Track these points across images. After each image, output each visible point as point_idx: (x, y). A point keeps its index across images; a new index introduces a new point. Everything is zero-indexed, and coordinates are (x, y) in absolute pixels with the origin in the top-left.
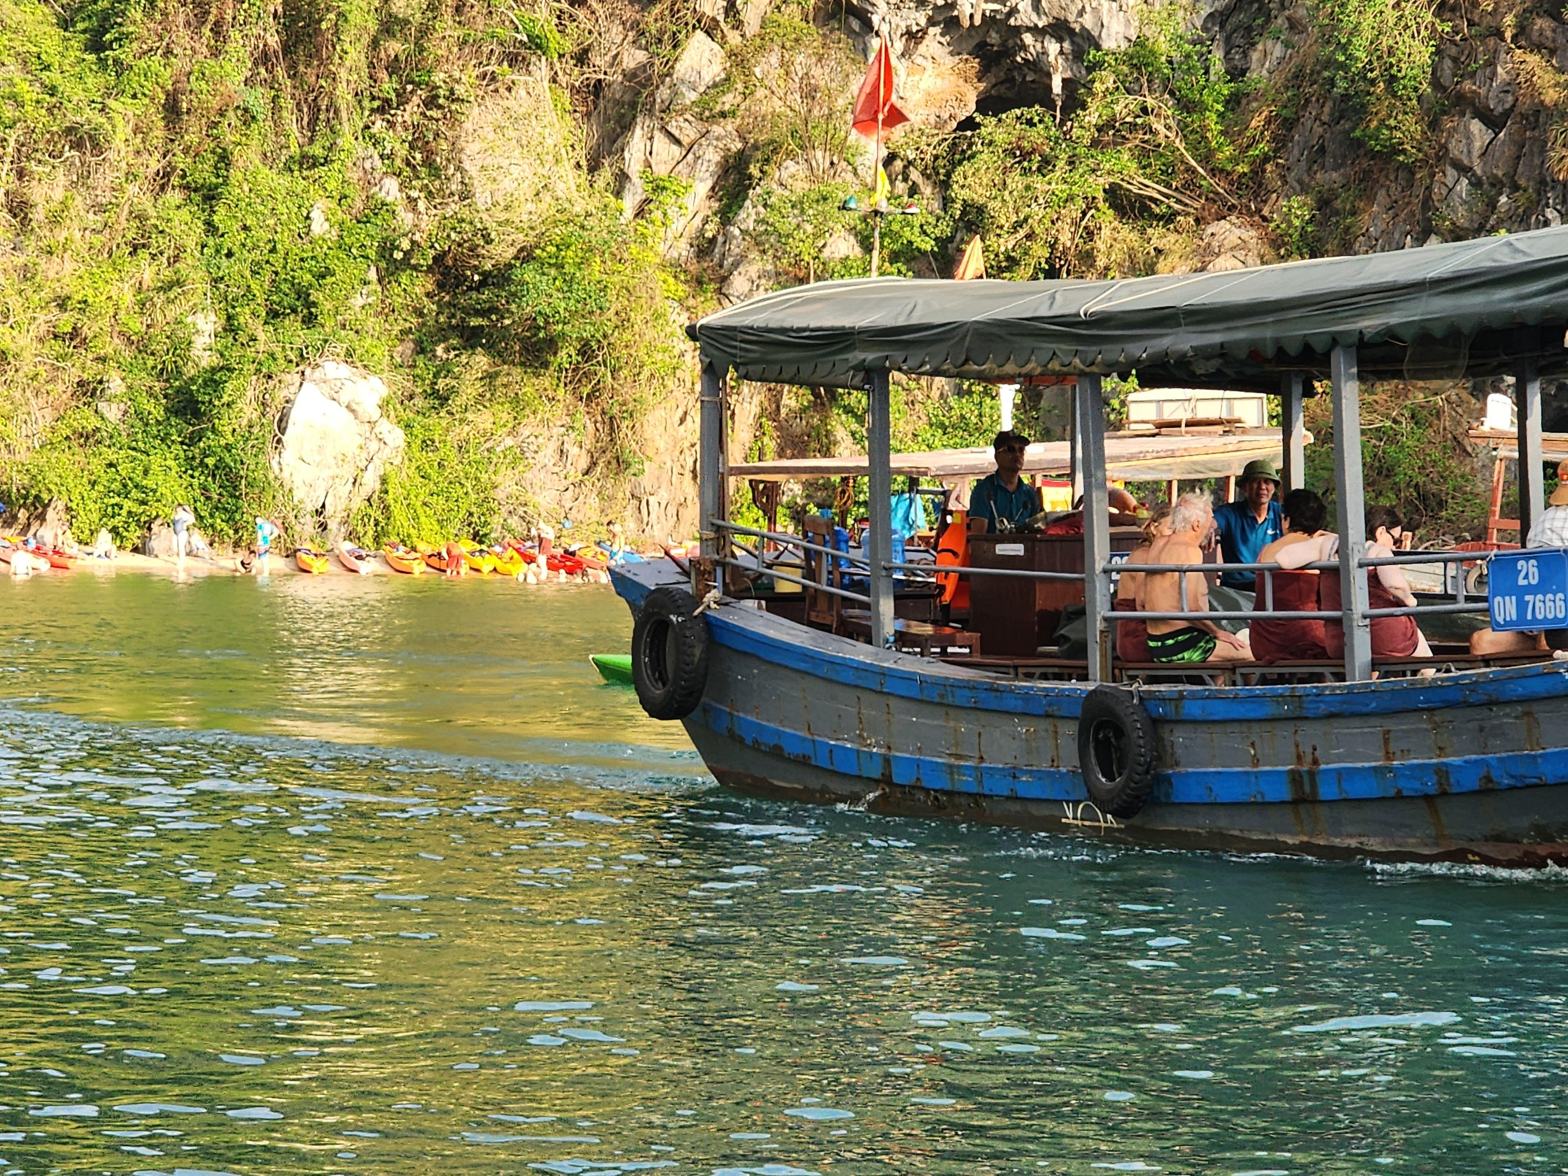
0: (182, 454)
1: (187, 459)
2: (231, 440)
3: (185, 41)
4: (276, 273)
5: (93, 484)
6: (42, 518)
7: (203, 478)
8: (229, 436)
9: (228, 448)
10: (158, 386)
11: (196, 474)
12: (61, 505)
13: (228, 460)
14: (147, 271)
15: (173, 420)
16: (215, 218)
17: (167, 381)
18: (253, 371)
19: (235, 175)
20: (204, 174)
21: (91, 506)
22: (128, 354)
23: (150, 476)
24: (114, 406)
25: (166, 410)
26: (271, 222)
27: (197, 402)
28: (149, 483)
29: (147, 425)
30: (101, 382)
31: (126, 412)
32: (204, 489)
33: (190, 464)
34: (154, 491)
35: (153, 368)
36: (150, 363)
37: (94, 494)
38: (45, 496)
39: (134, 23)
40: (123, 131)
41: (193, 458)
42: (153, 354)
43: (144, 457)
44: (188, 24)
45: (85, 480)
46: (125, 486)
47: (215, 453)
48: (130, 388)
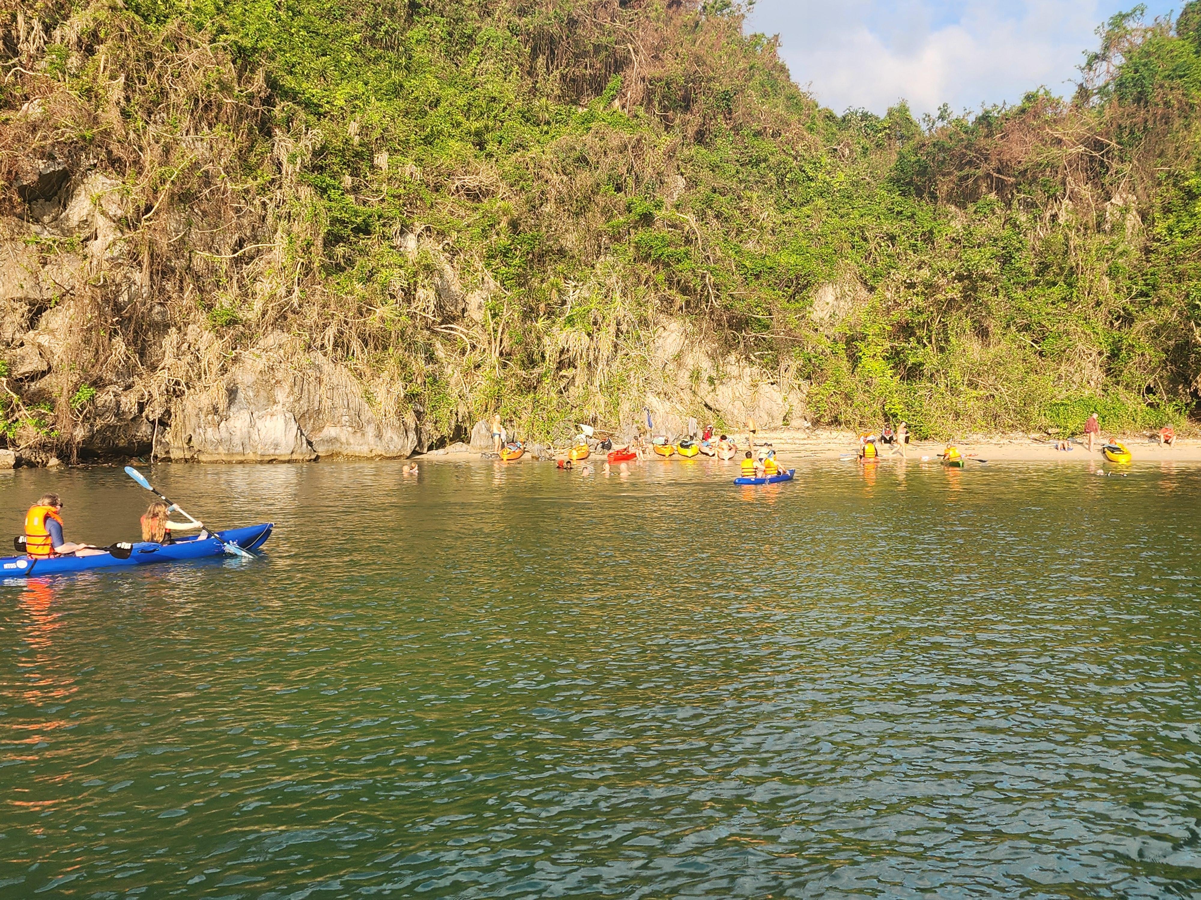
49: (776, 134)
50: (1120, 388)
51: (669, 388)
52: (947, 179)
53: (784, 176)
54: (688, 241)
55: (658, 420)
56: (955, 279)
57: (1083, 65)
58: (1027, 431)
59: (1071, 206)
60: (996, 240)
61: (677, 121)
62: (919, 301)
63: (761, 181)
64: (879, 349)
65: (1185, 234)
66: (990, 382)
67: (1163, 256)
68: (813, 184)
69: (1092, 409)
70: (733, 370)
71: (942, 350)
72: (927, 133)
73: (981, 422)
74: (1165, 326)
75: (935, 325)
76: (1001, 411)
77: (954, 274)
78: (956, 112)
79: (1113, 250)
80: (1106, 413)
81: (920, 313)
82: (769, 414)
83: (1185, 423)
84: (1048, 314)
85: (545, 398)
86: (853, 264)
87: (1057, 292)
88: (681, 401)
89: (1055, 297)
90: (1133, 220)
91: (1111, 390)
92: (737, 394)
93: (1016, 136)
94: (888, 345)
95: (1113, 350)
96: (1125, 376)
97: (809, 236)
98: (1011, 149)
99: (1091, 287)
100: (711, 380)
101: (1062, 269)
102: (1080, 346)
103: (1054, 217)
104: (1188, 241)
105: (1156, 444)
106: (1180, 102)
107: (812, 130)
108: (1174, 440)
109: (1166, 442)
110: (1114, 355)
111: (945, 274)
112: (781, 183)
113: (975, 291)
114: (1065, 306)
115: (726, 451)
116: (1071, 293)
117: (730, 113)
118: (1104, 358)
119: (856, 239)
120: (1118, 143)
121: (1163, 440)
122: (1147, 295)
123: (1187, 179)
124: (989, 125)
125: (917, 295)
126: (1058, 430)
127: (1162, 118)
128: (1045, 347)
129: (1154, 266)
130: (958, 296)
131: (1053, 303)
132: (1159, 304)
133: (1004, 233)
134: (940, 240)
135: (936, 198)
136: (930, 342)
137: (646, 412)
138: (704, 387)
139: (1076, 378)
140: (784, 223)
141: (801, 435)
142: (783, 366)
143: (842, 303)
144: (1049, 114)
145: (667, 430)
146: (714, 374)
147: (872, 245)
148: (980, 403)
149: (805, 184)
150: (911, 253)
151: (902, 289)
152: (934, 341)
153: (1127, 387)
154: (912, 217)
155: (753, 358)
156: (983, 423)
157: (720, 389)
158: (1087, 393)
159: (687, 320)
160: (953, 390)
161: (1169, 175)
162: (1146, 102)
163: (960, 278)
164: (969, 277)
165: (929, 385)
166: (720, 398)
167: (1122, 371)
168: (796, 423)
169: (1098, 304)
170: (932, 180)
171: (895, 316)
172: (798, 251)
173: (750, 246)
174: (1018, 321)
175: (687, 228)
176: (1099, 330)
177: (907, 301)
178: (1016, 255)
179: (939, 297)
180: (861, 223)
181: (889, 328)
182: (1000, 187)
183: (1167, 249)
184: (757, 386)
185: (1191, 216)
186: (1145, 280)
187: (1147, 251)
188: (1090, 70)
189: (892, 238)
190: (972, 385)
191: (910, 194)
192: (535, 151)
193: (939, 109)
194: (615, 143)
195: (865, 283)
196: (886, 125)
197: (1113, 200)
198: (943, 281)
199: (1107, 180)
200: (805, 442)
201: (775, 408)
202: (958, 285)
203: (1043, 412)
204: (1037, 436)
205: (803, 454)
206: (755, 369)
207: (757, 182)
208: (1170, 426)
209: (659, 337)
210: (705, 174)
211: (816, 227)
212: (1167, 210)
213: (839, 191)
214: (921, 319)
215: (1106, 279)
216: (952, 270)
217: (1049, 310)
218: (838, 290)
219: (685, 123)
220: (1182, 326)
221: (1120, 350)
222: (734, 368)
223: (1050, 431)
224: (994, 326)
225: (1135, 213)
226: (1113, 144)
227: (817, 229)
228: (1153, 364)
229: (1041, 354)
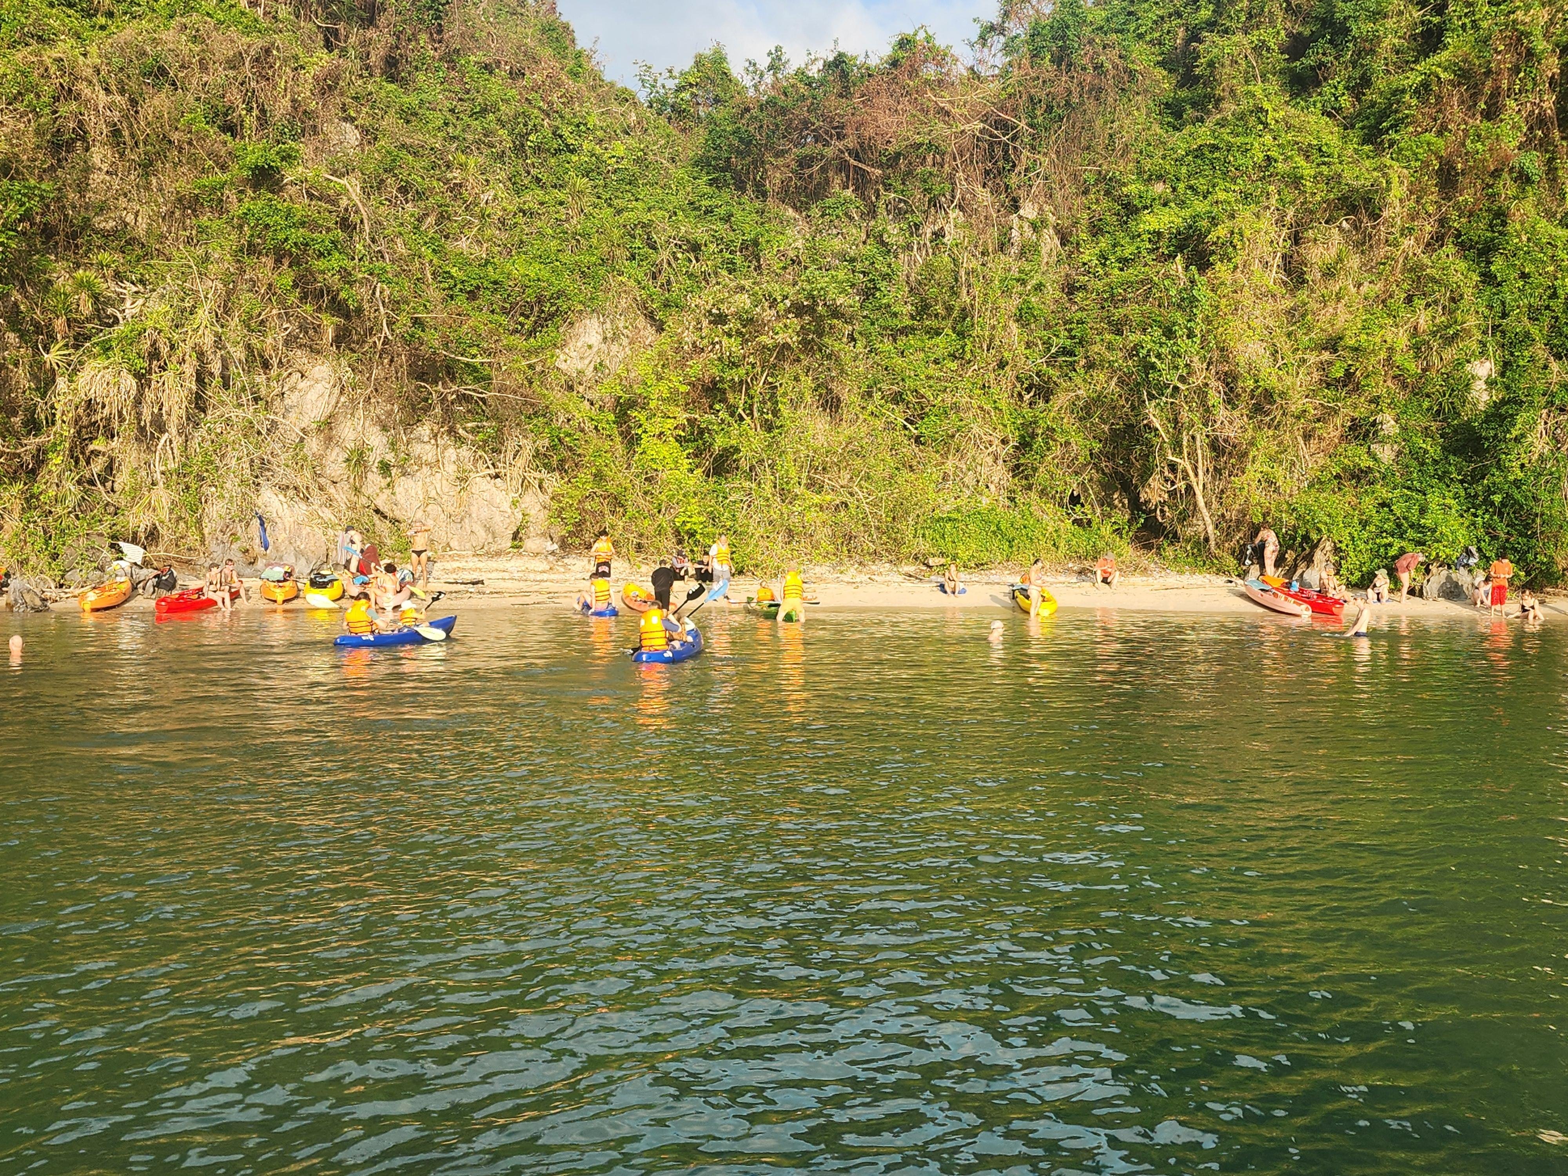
0: (1462, 493)
1: (1468, 496)
2: (1521, 475)
3: (1459, 116)
4: (1557, 318)
5: (1364, 524)
6: (1309, 560)
7: (1487, 516)
8: (1518, 471)
9: (1517, 484)
10: (1434, 426)
11: (1480, 512)
12: (1329, 546)
13: (1518, 496)
14: (1423, 317)
15: (1452, 458)
16: (1493, 268)
17: (1444, 420)
18: (1543, 403)
19: (1514, 226)
20: (1480, 230)
21: (1362, 546)
22: (1401, 397)
23: (1429, 515)
24: (1387, 447)
25: (1444, 448)
26: (1551, 269)
27: (1480, 438)
28: (1427, 521)
29: (1422, 464)
30: (1374, 424)
31: (1399, 453)
32: (1489, 528)
33: (1472, 503)
34: (1434, 531)
35: (1428, 410)
36: (1426, 404)
37: (1365, 535)
38: (1314, 536)
39: (1409, 107)
40: (1398, 191)
41: (1476, 496)
42: (1428, 396)
43: (1420, 497)
44: (1462, 102)
45: (1356, 520)
46: (1399, 526)
47: (1501, 490)
48: (1404, 429)
49: (516, 74)
50: (1033, 495)
51: (303, 479)
52: (780, 161)
53: (525, 136)
54: (345, 224)
55: (279, 535)
56: (788, 311)
57: (975, 38)
58: (896, 562)
59: (962, 219)
60: (853, 260)
61: (352, 40)
62: (732, 345)
63: (486, 140)
64: (670, 424)
65: (1125, 262)
66: (844, 482)
67: (1094, 296)
68: (575, 158)
69: (994, 528)
70: (425, 451)
71: (769, 427)
72: (751, 93)
73: (826, 546)
74: (1097, 401)
75: (759, 387)
76: (857, 529)
77: (788, 303)
78: (795, 60)
79: (1023, 282)
80: (1014, 533)
81: (734, 365)
82: (488, 529)
83: (1129, 551)
84: (929, 378)
85: (52, 493)
86: (632, 283)
87: (942, 344)
88: (330, 502)
89: (939, 353)
90: (1049, 242)
91: (1019, 499)
92: (433, 494)
93: (884, 100)
94: (683, 417)
95: (1022, 437)
96: (1042, 476)
97: (563, 236)
98: (875, 120)
99: (992, 339)
100: (385, 468)
101: (949, 309)
102: (976, 430)
103: (938, 235)
104: (1131, 273)
105: (1087, 585)
106: (1115, 67)
107: (576, 75)
108: (1116, 578)
109: (1105, 581)
110: (1024, 445)
111: (773, 303)
112: (519, 149)
113: (820, 335)
114: (954, 365)
115: (390, 594)
116: (963, 347)
117: (440, 32)
118: (1009, 449)
119: (638, 243)
120: (1031, 126)
121: (1100, 579)
122: (1072, 354)
123: (1125, 184)
124: (844, 75)
125: (730, 336)
126: (942, 561)
127: (1090, 91)
128: (924, 428)
129: (1082, 309)
130: (793, 340)
131: (936, 362)
132: (1090, 366)
133: (866, 250)
134: (768, 255)
135: (764, 194)
136: (751, 414)
137: (256, 522)
138: (375, 479)
139: (969, 479)
140: (521, 210)
141: (540, 565)
142: (510, 446)
143: (615, 348)
144: (930, 72)
145: (299, 553)
146: (390, 457)
147: (664, 255)
148: (823, 516)
149: (563, 157)
150: (725, 273)
151: (705, 323)
152: (756, 415)
153: (1043, 493)
154: (727, 219)
155: (461, 431)
156: (831, 549)
157: (403, 485)
158: (985, 502)
159: (344, 362)
160: (784, 494)
161: (1101, 178)
162: (1070, 65)
163: (798, 310)
164: (811, 310)
165: (747, 484)
166: (400, 497)
167: (1035, 470)
168: (531, 544)
169: (1002, 365)
170: (758, 163)
171: (696, 367)
172: (542, 258)
173: (463, 244)
174: (885, 387)
175: (344, 202)
176: (1002, 405)
177: (714, 344)
178: (882, 285)
179: (764, 339)
180: (646, 218)
181: (684, 389)
182: (861, 183)
183: (1099, 285)
184: (466, 480)
185: (1133, 238)
186: (1070, 331)
187: (1070, 289)
188: (984, 45)
189: (695, 248)
190: (812, 484)
191: (728, 186)
192: (64, 47)
193: (770, 54)
194: (227, 51)
195: (650, 316)
196: (692, 80)
197: (1021, 212)
198: (769, 314)
199: (1013, 180)
200: (545, 576)
201: (498, 518)
202: (794, 322)
203: (921, 532)
204: (911, 569)
205: (533, 598)
206: (465, 452)
207: (478, 142)
208: (1111, 556)
209: (292, 389)
210: (390, 122)
211: (574, 221)
212: (1096, 231)
213: (615, 172)
214: (736, 375)
215: (1014, 327)
216: (786, 297)
217: (931, 372)
218: (608, 325)
219: (365, 43)
220: (1122, 402)
221: (1033, 436)
222: (428, 447)
223: (931, 562)
224: (849, 394)
225: (1051, 231)
226: (1022, 125)
227: (576, 223)
228: (1081, 459)
229: (918, 440)
